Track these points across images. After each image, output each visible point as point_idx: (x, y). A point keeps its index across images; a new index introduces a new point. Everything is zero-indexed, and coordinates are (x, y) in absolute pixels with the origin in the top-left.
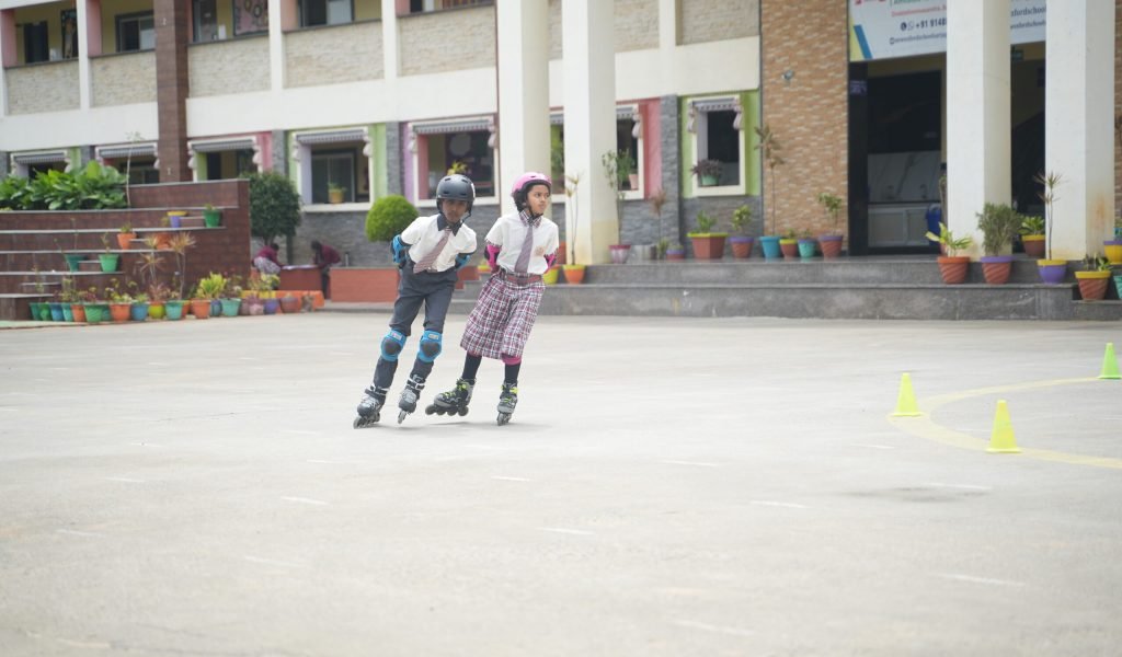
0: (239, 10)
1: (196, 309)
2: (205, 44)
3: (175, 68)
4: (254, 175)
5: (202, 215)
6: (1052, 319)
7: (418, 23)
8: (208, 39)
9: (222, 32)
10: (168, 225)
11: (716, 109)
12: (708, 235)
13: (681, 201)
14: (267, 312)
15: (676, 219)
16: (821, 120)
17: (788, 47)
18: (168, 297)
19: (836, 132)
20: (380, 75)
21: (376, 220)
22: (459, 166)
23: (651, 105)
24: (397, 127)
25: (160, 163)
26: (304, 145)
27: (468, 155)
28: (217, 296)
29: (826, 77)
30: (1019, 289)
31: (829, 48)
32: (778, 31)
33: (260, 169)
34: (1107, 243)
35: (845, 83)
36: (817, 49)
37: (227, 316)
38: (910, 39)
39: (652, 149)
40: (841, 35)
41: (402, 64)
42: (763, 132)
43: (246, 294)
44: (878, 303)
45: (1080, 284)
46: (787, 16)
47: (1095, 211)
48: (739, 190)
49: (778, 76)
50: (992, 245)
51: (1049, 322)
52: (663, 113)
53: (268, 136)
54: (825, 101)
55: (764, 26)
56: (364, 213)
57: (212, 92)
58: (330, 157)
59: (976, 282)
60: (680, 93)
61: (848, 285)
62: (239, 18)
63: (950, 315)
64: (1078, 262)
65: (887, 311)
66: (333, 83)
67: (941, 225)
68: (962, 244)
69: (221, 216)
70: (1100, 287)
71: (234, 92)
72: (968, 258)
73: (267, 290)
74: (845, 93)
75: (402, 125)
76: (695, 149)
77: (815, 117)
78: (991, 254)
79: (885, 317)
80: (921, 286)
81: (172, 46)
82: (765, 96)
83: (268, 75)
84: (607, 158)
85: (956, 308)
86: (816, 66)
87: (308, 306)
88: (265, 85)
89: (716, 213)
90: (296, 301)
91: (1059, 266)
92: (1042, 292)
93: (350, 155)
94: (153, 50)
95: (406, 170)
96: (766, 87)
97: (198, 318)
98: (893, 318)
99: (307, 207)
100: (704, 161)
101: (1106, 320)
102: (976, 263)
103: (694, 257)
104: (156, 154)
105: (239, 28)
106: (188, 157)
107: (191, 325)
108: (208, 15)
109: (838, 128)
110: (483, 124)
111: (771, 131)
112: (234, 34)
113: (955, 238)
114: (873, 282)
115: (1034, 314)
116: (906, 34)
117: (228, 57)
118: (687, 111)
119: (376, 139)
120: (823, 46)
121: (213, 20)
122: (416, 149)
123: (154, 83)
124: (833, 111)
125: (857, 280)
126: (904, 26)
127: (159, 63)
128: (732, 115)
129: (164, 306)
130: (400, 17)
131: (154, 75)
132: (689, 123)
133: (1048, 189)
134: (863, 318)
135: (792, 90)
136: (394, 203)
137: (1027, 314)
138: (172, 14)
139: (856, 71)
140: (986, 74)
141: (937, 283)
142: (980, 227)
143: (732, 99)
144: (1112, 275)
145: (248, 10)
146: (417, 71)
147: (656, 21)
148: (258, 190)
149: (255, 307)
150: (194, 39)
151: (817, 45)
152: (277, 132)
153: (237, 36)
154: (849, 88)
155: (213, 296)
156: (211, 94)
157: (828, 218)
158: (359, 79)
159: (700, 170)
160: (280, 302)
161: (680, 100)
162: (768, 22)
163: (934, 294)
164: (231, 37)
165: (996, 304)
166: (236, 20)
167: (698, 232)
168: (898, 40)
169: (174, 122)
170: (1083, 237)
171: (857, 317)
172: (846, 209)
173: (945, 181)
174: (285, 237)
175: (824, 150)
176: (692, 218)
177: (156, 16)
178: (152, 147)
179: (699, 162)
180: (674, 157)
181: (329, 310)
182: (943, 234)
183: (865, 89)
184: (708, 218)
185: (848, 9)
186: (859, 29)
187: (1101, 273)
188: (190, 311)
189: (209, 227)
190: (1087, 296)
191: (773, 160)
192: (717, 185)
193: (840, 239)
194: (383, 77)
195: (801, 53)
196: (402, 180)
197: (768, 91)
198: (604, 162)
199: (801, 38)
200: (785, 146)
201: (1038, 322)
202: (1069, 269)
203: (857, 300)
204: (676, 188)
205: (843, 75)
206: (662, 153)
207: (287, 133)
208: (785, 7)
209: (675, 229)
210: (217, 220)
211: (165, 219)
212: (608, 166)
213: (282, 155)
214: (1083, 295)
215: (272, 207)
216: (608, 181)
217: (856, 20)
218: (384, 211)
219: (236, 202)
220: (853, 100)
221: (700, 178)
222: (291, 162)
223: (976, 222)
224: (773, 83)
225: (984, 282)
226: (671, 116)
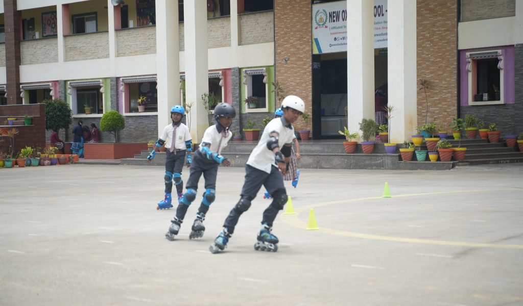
0: (45, 25)
1: (19, 163)
2: (28, 40)
3: (14, 51)
4: (49, 101)
5: (23, 120)
6: (390, 169)
7: (124, 33)
8: (31, 38)
9: (37, 35)
10: (7, 124)
11: (256, 74)
12: (251, 130)
13: (241, 114)
14: (52, 164)
15: (239, 123)
16: (300, 80)
17: (287, 47)
18: (6, 157)
19: (307, 85)
20: (107, 56)
21: (104, 122)
22: (143, 98)
23: (228, 71)
24: (115, 80)
25: (7, 95)
26: (73, 87)
27: (149, 92)
28: (29, 157)
29: (303, 60)
30: (377, 156)
31: (304, 48)
32: (282, 40)
33: (53, 98)
34: (414, 136)
35: (311, 64)
36: (299, 48)
37: (33, 166)
38: (338, 45)
39: (228, 91)
40: (309, 42)
41: (118, 51)
42: (276, 85)
43: (43, 155)
44: (318, 162)
45: (402, 154)
46: (286, 34)
47: (409, 123)
48: (266, 110)
49: (282, 60)
50: (366, 137)
51: (389, 171)
52: (232, 76)
53: (57, 83)
54: (302, 71)
55: (276, 38)
56: (100, 118)
57: (31, 63)
58: (86, 92)
59: (360, 153)
60: (240, 67)
61: (307, 154)
62: (45, 28)
63: (349, 167)
64: (401, 144)
65: (322, 165)
66: (86, 59)
67: (345, 128)
68: (353, 136)
69: (32, 120)
70: (409, 155)
71: (42, 63)
72: (356, 142)
73: (52, 154)
74: (311, 68)
75: (118, 78)
76: (246, 92)
77: (298, 78)
78: (366, 140)
79: (322, 168)
80: (336, 154)
81: (13, 41)
82: (276, 69)
83: (57, 55)
84: (204, 96)
85: (351, 164)
86: (298, 56)
87: (71, 161)
88: (55, 60)
89: (255, 120)
90: (66, 159)
91: (394, 146)
92: (386, 157)
93: (95, 92)
94: (4, 43)
95: (119, 99)
96: (277, 65)
97: (20, 167)
98: (325, 168)
99: (75, 115)
100: (250, 97)
101: (412, 170)
102: (359, 144)
103: (246, 140)
104: (5, 90)
105: (45, 33)
106: (21, 92)
107: (17, 170)
108: (31, 27)
109: (308, 83)
110: (154, 79)
111: (279, 84)
112: (43, 36)
113: (351, 133)
114: (317, 152)
115: (383, 167)
116: (336, 42)
117: (39, 47)
118: (243, 74)
119: (106, 85)
120: (301, 47)
121: (33, 29)
122: (124, 90)
123: (5, 58)
124: (306, 76)
125: (310, 151)
126: (335, 39)
127: (7, 49)
128: (262, 77)
129: (4, 161)
130: (116, 30)
131: (5, 55)
132: (244, 80)
133: (389, 113)
134: (312, 168)
135: (288, 66)
136: (112, 114)
137: (380, 167)
138: (13, 27)
139: (316, 58)
140: (363, 62)
141: (343, 153)
142: (360, 129)
143: (262, 70)
144: (415, 150)
145: (49, 25)
146: (124, 54)
147: (230, 34)
148: (52, 108)
149: (47, 162)
150: (24, 38)
151: (299, 46)
152: (61, 81)
153: (44, 37)
154: (313, 66)
155: (27, 157)
156: (31, 64)
157: (303, 123)
158: (98, 58)
159: (249, 101)
160: (58, 159)
161: (240, 70)
162: (278, 36)
163: (342, 158)
164: (41, 37)
165: (367, 162)
166: (44, 29)
167: (248, 129)
168: (333, 45)
169: (14, 76)
170: (403, 134)
171: (310, 168)
172: (311, 119)
173: (347, 108)
174: (64, 129)
175: (302, 93)
176: (245, 122)
177: (5, 27)
178: (4, 87)
179: (248, 98)
180: (237, 95)
181: (81, 163)
182: (346, 132)
183: (319, 66)
184: (252, 122)
185: (312, 31)
186: (316, 40)
187: (410, 149)
188: (16, 163)
189: (26, 125)
190: (404, 159)
191: (280, 97)
192: (256, 108)
193: (309, 132)
194: (109, 57)
195: (292, 50)
196: (118, 104)
197: (278, 66)
198: (202, 97)
199: (292, 43)
200: (285, 91)
201: (385, 170)
202: (398, 147)
203: (309, 160)
204: (238, 109)
205: (310, 60)
206: (232, 93)
207: (65, 82)
208: (285, 30)
209: (238, 127)
210: (30, 122)
211: (6, 122)
212: (204, 100)
213: (63, 92)
214: (403, 159)
215: (58, 115)
216: (204, 106)
217: (315, 36)
218: (108, 118)
219: (39, 114)
220: (314, 71)
221: (248, 104)
222: (67, 94)
223: (359, 127)
224: (280, 63)
225: (363, 153)
226: (236, 77)
